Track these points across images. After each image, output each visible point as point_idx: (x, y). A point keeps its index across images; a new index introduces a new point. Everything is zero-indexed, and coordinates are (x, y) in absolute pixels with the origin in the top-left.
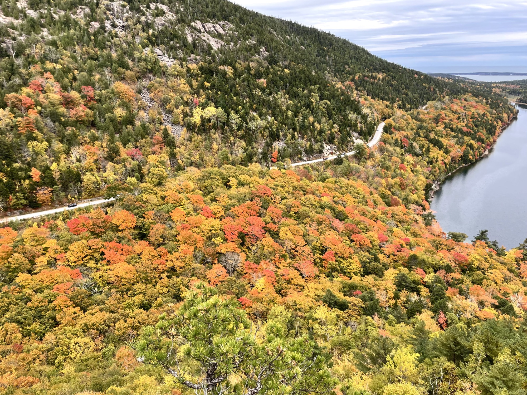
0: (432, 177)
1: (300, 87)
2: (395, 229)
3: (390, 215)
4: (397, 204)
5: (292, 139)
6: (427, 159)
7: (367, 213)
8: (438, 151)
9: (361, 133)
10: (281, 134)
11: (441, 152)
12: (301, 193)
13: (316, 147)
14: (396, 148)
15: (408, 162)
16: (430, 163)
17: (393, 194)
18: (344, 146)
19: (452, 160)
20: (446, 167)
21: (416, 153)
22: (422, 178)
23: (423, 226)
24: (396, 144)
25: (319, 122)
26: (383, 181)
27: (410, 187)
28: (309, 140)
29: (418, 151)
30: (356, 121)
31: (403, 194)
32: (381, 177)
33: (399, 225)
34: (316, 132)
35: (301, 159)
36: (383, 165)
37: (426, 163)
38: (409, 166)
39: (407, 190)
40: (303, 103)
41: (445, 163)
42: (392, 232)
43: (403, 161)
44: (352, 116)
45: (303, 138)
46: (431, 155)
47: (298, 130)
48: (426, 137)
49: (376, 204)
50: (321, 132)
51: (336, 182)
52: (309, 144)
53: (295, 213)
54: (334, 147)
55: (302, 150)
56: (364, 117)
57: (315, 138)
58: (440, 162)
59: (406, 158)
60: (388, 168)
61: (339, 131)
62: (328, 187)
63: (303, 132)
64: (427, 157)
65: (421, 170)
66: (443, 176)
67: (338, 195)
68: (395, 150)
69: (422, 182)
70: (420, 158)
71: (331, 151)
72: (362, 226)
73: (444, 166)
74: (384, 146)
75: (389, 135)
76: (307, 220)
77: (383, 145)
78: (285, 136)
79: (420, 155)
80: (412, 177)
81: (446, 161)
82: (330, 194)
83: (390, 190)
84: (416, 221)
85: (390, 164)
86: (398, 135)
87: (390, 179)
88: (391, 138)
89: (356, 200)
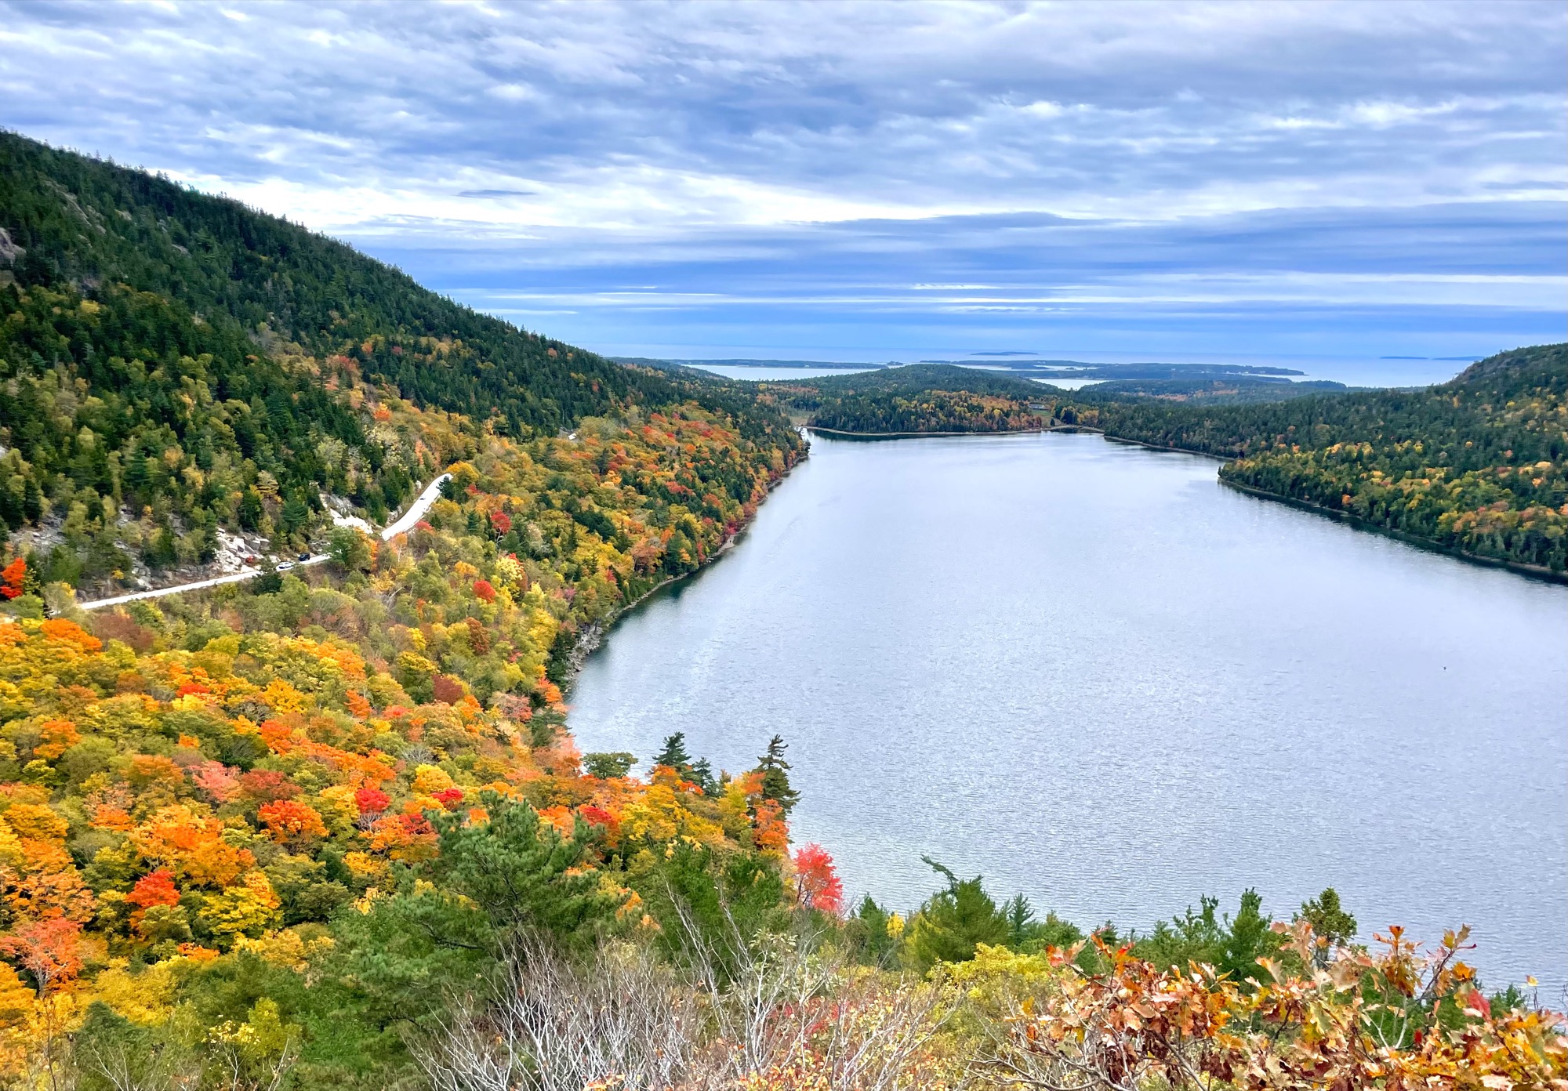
0: (577, 615)
1: (140, 357)
2: (423, 768)
3: (417, 731)
4: (452, 696)
5: (91, 516)
6: (565, 565)
7: (339, 733)
8: (602, 545)
9: (359, 499)
10: (45, 503)
11: (609, 547)
12: (94, 690)
13: (186, 542)
14: (469, 538)
15: (505, 575)
16: (574, 576)
17: (445, 669)
18: (296, 538)
19: (637, 568)
20: (620, 586)
21: (534, 551)
22: (547, 618)
23: (525, 749)
24: (472, 527)
25: (204, 466)
26: (416, 634)
27: (501, 645)
28: (161, 521)
29: (538, 544)
30: (344, 463)
31: (480, 667)
32: (412, 623)
33: (444, 755)
34: (190, 498)
35: (126, 586)
36: (420, 586)
37: (561, 577)
38: (505, 588)
39: (493, 654)
40: (145, 405)
41: (617, 575)
42: (412, 779)
43: (488, 572)
44: (329, 448)
45: (137, 514)
46: (581, 554)
47: (117, 489)
48: (568, 508)
49: (378, 701)
50: (208, 497)
51: (243, 648)
52: (157, 533)
53: (51, 764)
54: (258, 541)
55: (132, 555)
56: (374, 457)
57: (184, 515)
58: (602, 573)
59: (499, 563)
60: (436, 596)
61: (280, 493)
62: (208, 666)
63: (138, 496)
64: (568, 560)
65: (543, 596)
66: (609, 613)
67: (247, 686)
68: (466, 546)
69: (544, 629)
70: (545, 564)
71: (246, 555)
72: (306, 774)
73: (614, 582)
74: (432, 532)
75: (455, 506)
76: (98, 779)
77: (430, 531)
78: (62, 509)
79: (547, 556)
80: (512, 618)
81: (620, 569)
82: (215, 686)
83: (435, 658)
84: (502, 739)
85: (444, 583)
86: (481, 505)
87: (439, 628)
88: (458, 512)
89: (310, 697)
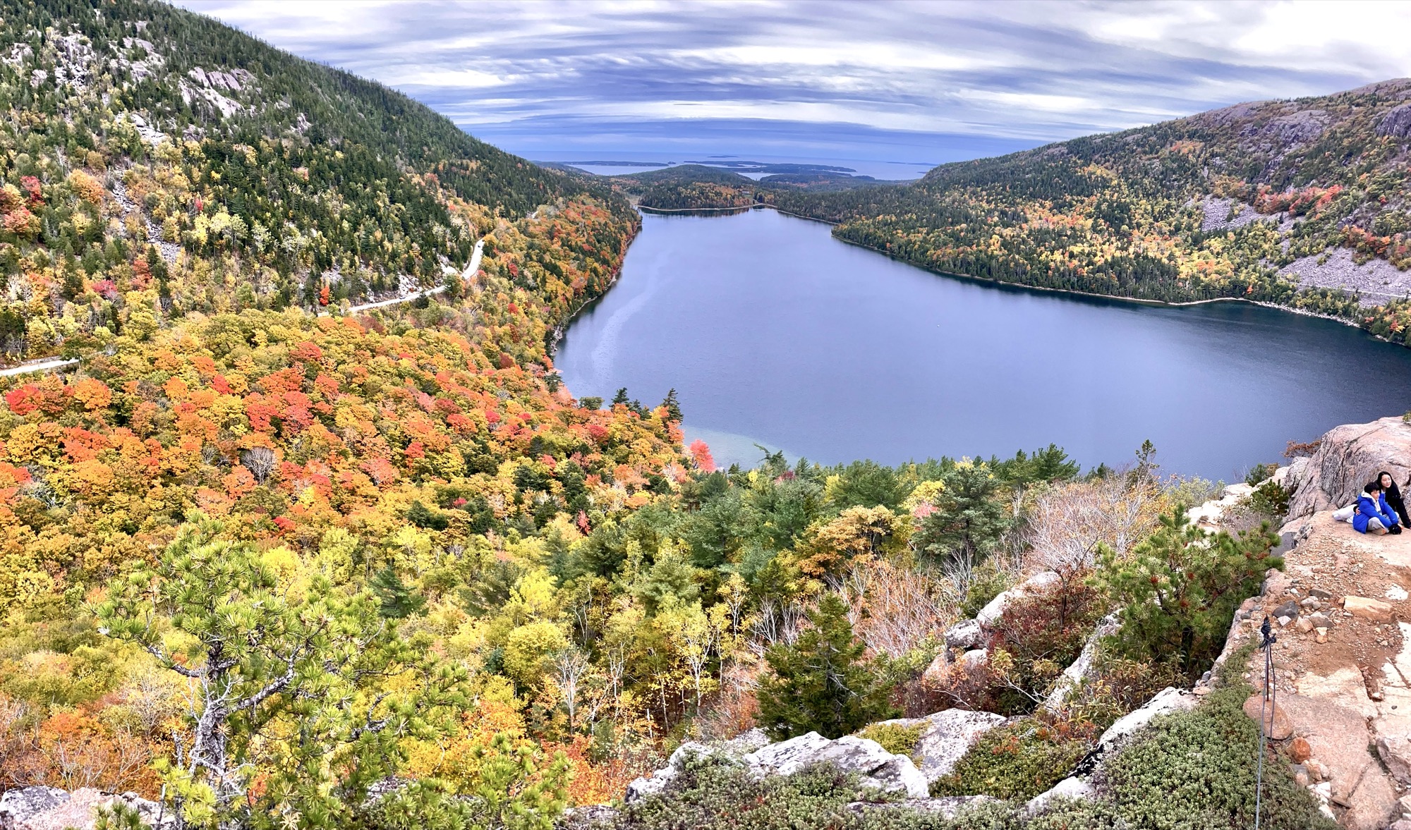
0: (552, 321)
1: (360, 181)
2: (509, 402)
3: (501, 382)
4: (508, 364)
5: (351, 266)
6: (544, 294)
7: (469, 382)
8: (557, 282)
9: (452, 257)
10: (334, 259)
11: (561, 283)
12: (368, 353)
13: (388, 280)
14: (502, 279)
15: (520, 300)
16: (548, 299)
17: (503, 349)
18: (429, 278)
19: (575, 294)
20: (568, 305)
21: (529, 286)
22: (540, 323)
23: (547, 393)
24: (501, 273)
25: (391, 240)
26: (488, 331)
27: (525, 338)
28: (376, 269)
29: (531, 282)
30: (444, 237)
31: (517, 349)
32: (485, 325)
33: (514, 395)
34: (387, 256)
35: (365, 300)
36: (485, 306)
37: (543, 301)
38: (521, 307)
39: (522, 342)
40: (365, 207)
41: (567, 299)
42: (505, 406)
43: (513, 298)
44: (438, 229)
45: (367, 265)
46: (549, 288)
47: (359, 253)
48: (540, 261)
49: (480, 367)
50: (394, 256)
51: (420, 336)
52: (376, 275)
53: (360, 386)
54: (414, 279)
55: (367, 284)
56: (455, 232)
57: (385, 265)
58: (560, 299)
59: (516, 294)
60: (492, 311)
61: (421, 254)
62: (409, 344)
63: (367, 255)
64: (544, 291)
65: (537, 311)
66: (566, 318)
67: (425, 355)
68: (501, 283)
69: (540, 330)
70: (535, 292)
71: (410, 286)
72: (462, 402)
73: (566, 303)
74: (486, 276)
75: (491, 260)
76: (379, 396)
77: (484, 274)
78: (340, 262)
79: (535, 289)
80: (526, 323)
81: (568, 295)
82: (412, 354)
83: (498, 344)
84: (537, 387)
85: (496, 304)
86: (503, 259)
87: (496, 328)
88: (494, 264)
89: (451, 362)
